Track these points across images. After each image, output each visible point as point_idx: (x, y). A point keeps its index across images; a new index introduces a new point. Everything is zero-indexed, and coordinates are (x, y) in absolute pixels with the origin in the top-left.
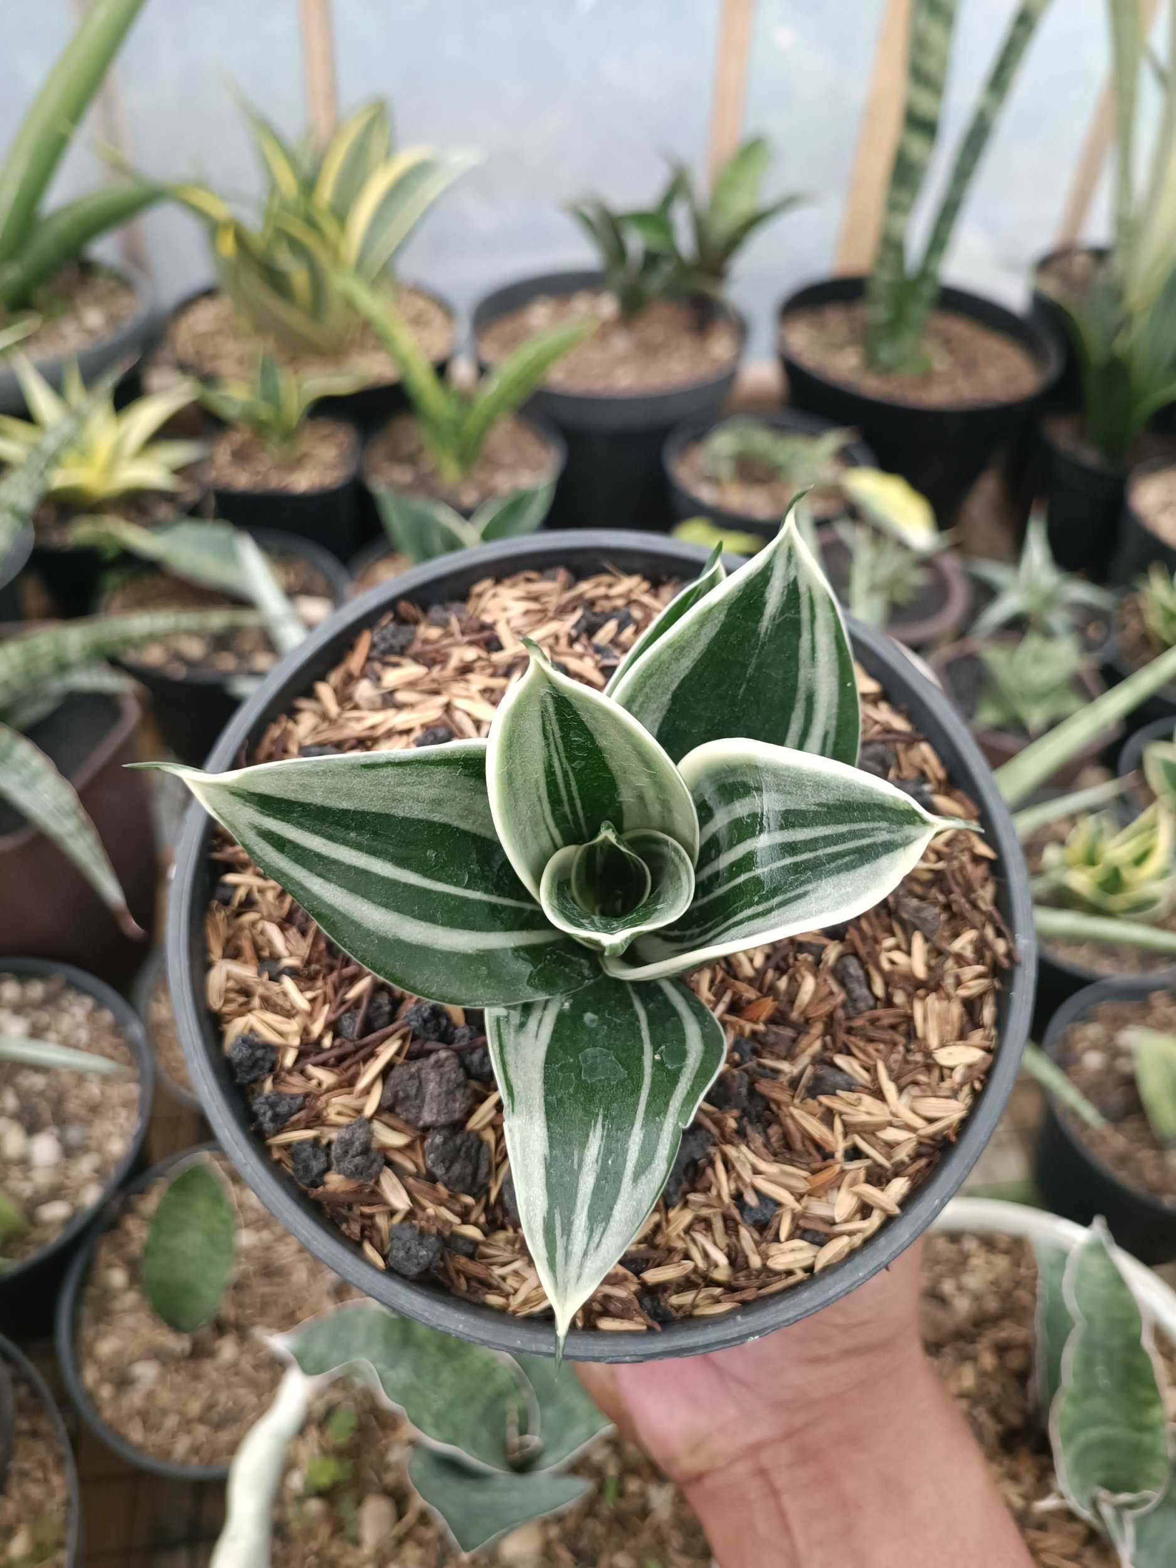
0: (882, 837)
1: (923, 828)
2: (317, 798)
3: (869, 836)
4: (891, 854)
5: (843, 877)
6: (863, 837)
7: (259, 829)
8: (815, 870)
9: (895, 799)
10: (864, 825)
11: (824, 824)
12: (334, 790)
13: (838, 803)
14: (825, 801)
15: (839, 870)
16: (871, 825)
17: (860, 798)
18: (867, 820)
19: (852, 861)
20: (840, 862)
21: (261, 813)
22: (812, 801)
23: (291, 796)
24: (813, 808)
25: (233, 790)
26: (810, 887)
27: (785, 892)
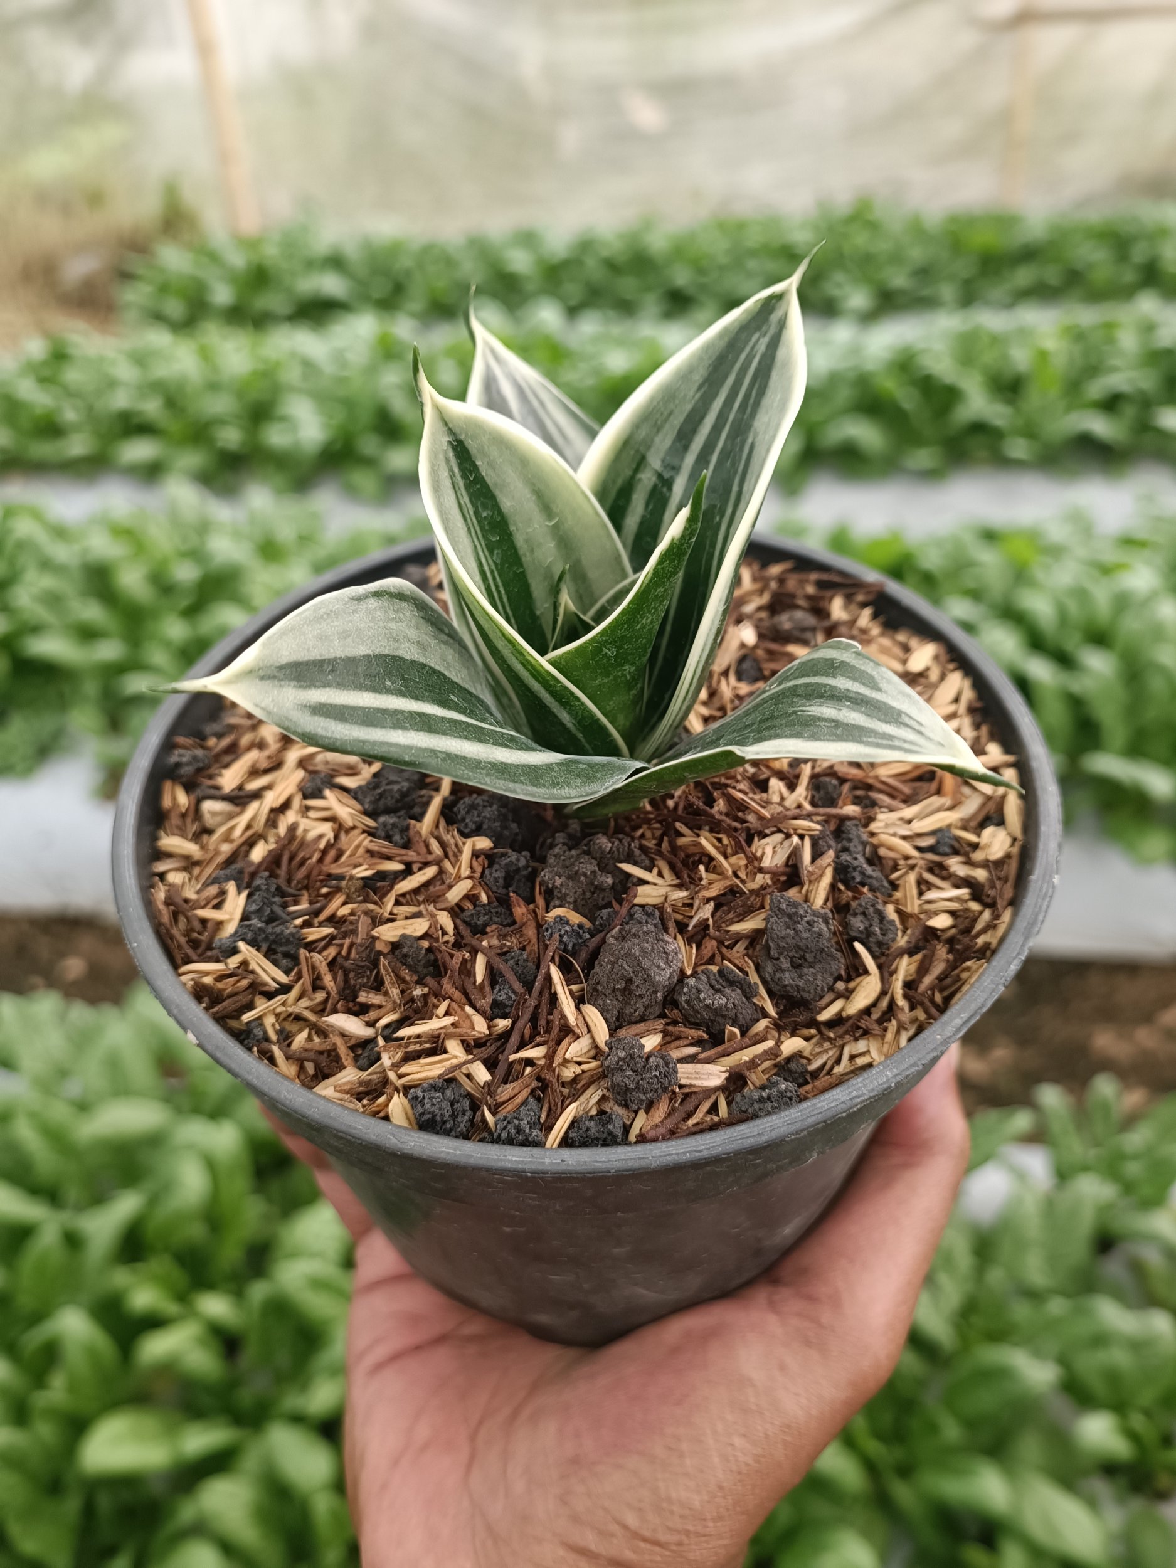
0: (764, 342)
1: (783, 303)
2: (337, 650)
3: (754, 356)
4: (781, 344)
5: (766, 401)
6: (750, 363)
7: (310, 706)
8: (742, 428)
9: (746, 311)
10: (743, 356)
11: (715, 395)
12: (344, 635)
13: (711, 368)
14: (701, 381)
15: (757, 404)
16: (748, 349)
17: (722, 344)
18: (742, 350)
19: (760, 386)
20: (752, 401)
21: (300, 687)
22: (691, 393)
23: (315, 654)
24: (698, 396)
25: (261, 673)
26: (750, 440)
27: (735, 472)
